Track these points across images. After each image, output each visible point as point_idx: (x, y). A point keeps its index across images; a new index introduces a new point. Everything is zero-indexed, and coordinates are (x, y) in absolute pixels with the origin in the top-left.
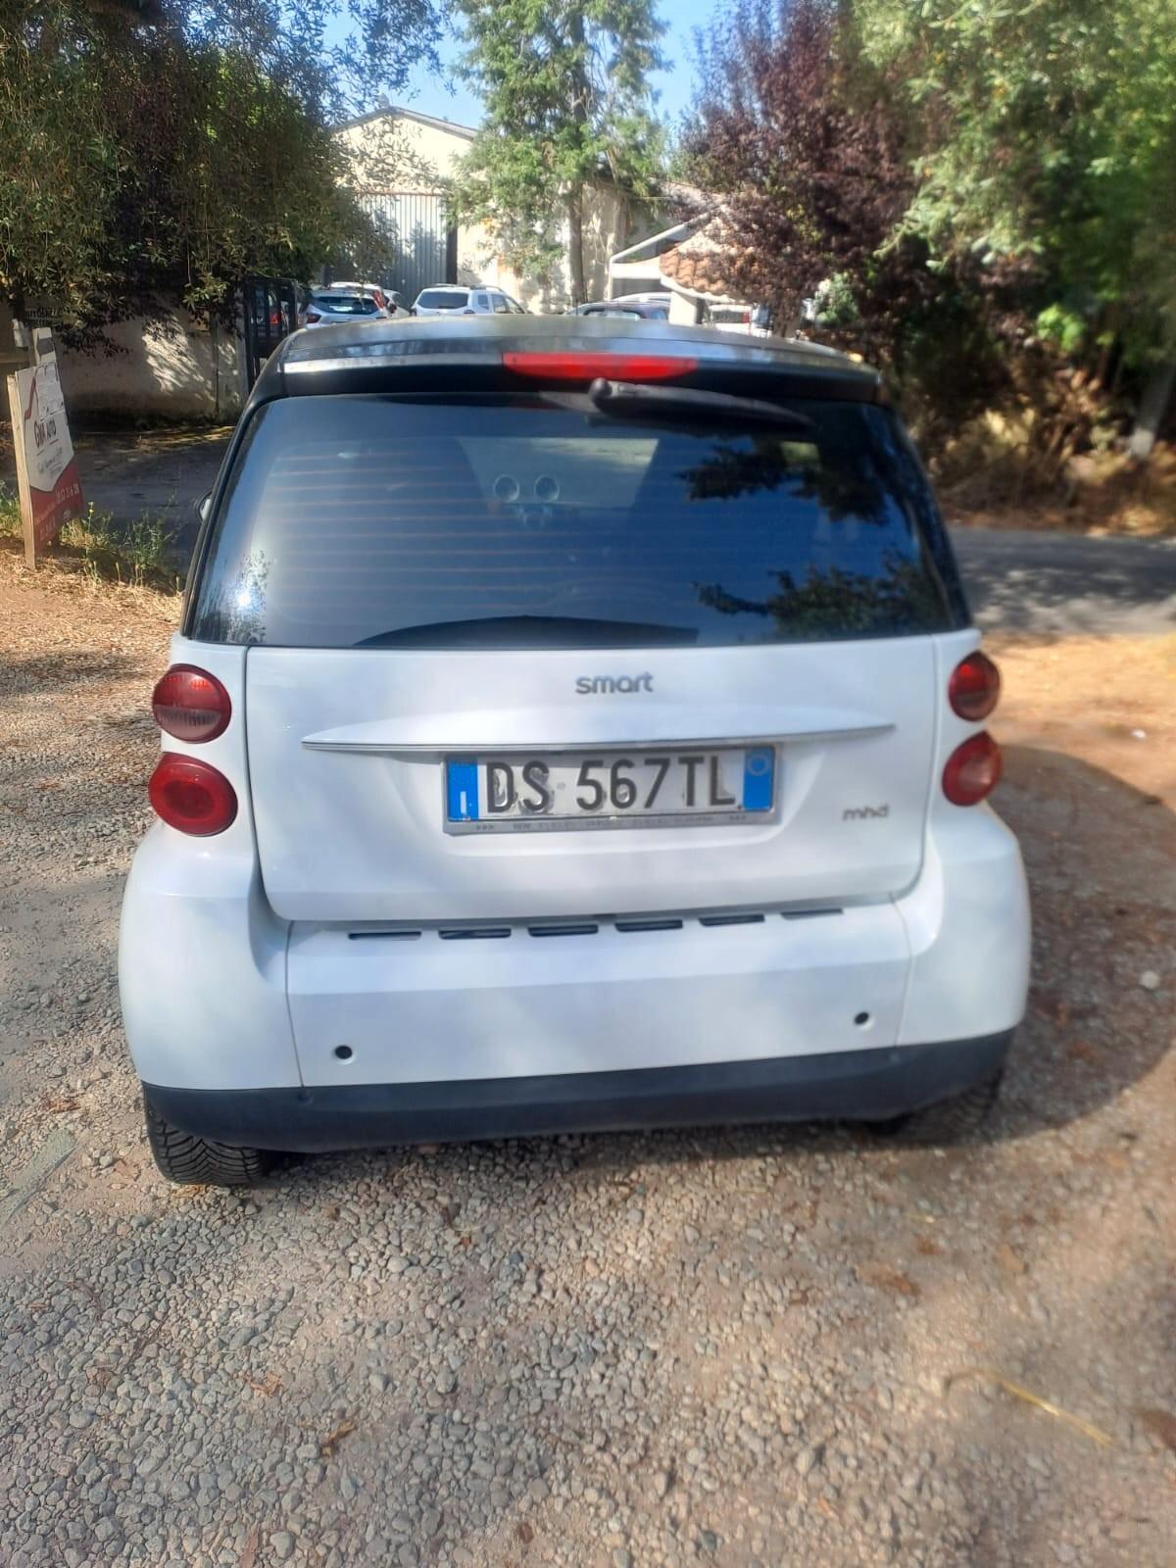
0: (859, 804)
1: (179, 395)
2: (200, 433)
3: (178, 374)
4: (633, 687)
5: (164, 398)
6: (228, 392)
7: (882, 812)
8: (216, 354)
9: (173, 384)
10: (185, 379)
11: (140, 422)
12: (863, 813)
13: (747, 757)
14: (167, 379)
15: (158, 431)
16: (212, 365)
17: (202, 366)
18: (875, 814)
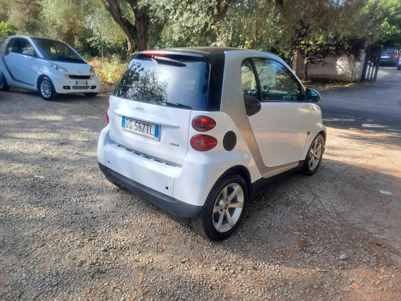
0: (173, 143)
1: (342, 75)
2: (344, 84)
3: (343, 70)
4: (142, 110)
5: (338, 76)
6: (355, 75)
7: (178, 146)
8: (355, 65)
9: (341, 73)
10: (344, 71)
11: (330, 82)
12: (174, 145)
13: (155, 127)
14: (340, 71)
15: (334, 84)
16: (353, 68)
17: (350, 69)
18: (177, 145)
